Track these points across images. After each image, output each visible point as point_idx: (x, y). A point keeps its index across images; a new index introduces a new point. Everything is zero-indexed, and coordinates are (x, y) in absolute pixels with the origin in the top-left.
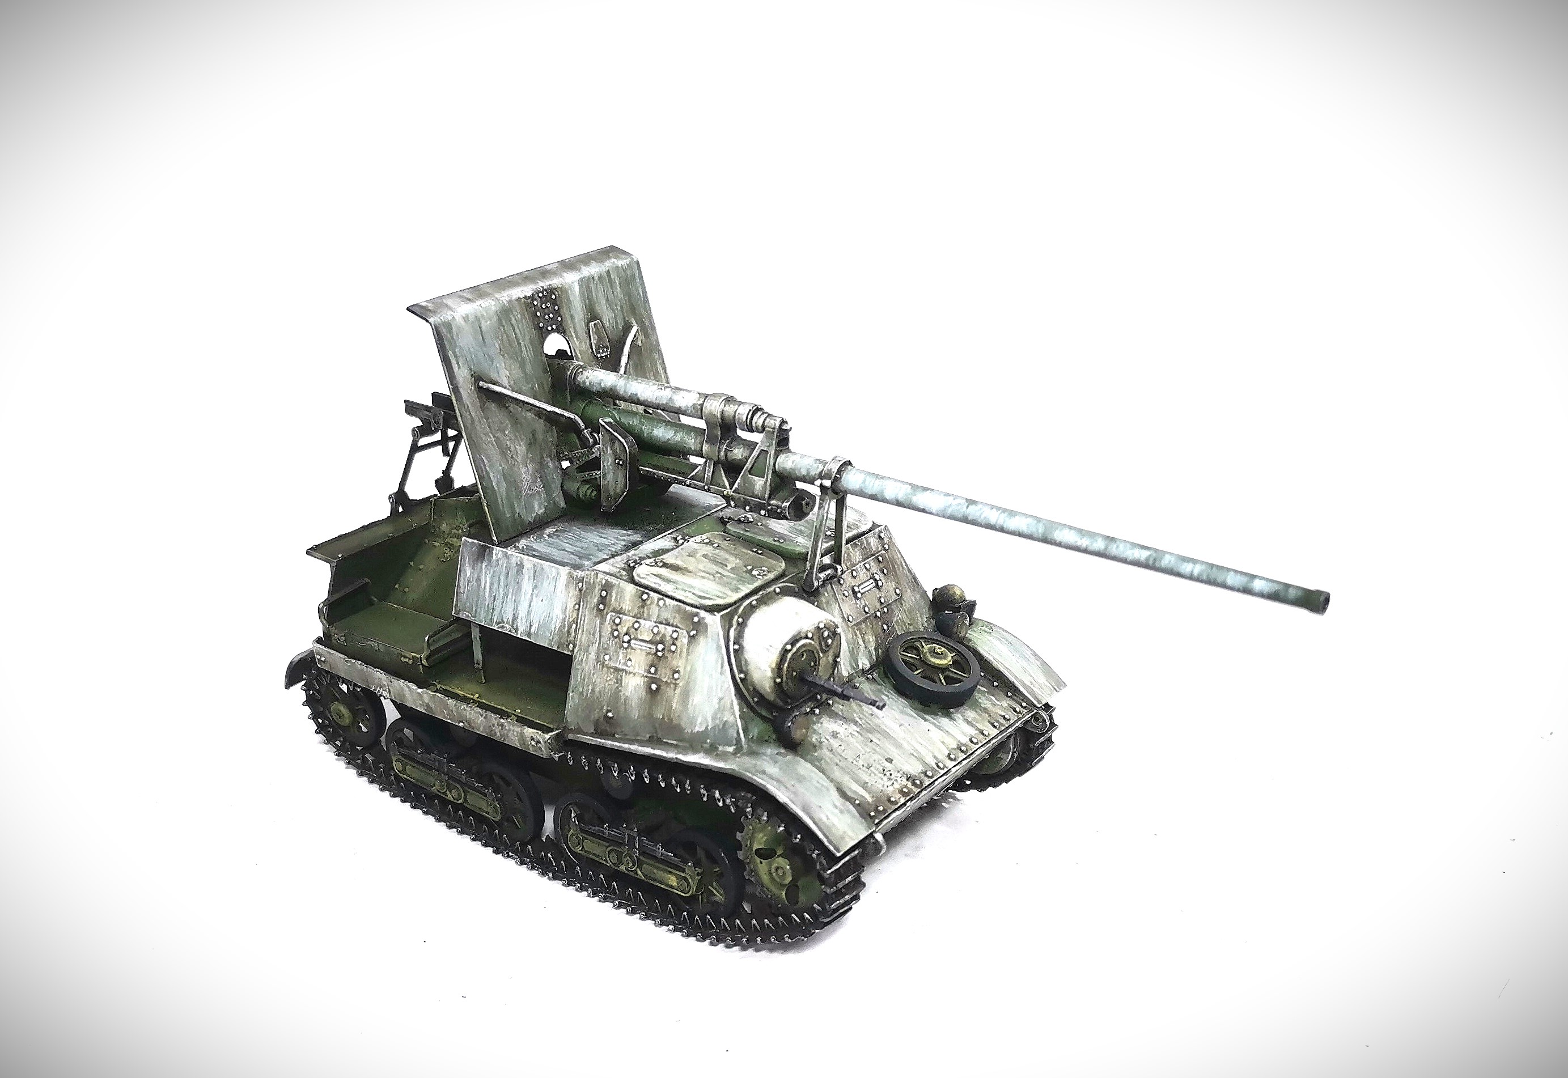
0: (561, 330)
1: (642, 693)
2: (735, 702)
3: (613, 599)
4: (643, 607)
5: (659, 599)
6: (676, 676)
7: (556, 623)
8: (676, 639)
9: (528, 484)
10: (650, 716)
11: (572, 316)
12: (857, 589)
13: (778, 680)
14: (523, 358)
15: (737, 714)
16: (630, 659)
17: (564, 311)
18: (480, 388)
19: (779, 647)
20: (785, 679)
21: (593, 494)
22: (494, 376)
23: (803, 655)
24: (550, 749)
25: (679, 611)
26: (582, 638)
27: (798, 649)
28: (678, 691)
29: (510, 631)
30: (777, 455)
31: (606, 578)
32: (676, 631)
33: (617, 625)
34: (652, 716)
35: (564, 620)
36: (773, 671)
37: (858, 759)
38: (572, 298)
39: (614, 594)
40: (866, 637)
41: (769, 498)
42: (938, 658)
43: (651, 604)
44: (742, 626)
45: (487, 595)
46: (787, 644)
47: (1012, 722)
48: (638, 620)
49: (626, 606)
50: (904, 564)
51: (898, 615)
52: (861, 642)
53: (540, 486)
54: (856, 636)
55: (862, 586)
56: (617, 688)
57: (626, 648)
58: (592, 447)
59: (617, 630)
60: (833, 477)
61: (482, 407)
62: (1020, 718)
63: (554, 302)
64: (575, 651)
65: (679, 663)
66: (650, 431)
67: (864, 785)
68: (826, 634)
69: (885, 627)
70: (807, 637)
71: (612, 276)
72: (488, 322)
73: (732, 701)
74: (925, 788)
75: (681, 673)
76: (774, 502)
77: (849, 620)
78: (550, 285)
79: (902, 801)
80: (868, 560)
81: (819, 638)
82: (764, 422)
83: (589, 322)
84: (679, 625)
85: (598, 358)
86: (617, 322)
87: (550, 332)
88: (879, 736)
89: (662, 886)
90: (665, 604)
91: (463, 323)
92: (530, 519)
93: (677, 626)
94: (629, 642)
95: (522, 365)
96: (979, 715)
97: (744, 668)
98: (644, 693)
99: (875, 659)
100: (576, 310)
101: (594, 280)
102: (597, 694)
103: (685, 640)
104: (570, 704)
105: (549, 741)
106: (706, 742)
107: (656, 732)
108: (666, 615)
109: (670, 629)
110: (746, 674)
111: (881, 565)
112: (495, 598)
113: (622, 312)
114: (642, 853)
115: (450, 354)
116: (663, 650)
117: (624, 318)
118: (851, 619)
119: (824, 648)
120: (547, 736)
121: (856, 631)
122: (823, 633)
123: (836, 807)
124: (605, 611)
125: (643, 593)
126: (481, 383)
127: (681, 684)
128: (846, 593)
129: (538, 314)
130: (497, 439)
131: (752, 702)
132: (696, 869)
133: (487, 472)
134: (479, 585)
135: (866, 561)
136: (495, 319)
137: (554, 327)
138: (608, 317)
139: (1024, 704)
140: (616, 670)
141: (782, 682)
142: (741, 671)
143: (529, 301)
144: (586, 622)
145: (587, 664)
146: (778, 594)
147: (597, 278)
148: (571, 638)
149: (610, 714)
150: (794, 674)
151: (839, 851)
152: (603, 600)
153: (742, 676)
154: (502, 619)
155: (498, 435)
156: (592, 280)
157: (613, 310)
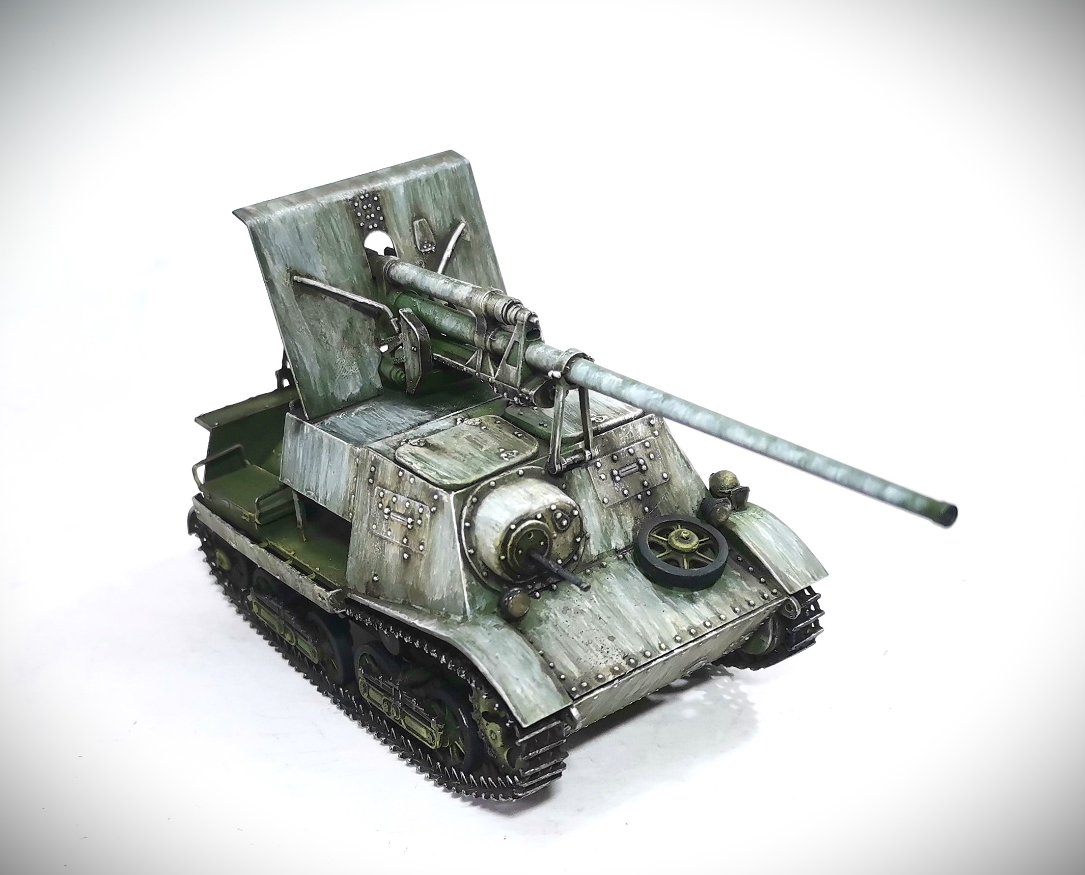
0: (383, 227)
1: (398, 560)
2: (463, 575)
3: (380, 474)
4: (399, 483)
5: (411, 477)
6: (421, 547)
7: (342, 494)
8: (422, 514)
9: (342, 367)
10: (404, 582)
11: (395, 216)
12: (615, 472)
13: (503, 557)
14: (341, 254)
15: (465, 586)
16: (390, 530)
17: (387, 211)
18: (295, 282)
19: (504, 526)
20: (509, 556)
21: (402, 377)
22: (310, 270)
23: (531, 535)
24: (332, 605)
25: (425, 488)
26: (358, 508)
27: (522, 530)
28: (423, 562)
29: (314, 498)
30: (526, 346)
31: (375, 455)
32: (422, 507)
33: (382, 498)
34: (405, 582)
35: (347, 491)
36: (497, 548)
37: (580, 635)
38: (396, 199)
39: (380, 470)
40: (623, 518)
41: (522, 386)
42: (685, 543)
43: (405, 481)
44: (476, 505)
45: (300, 464)
46: (512, 523)
47: (756, 607)
48: (396, 495)
49: (388, 482)
50: (676, 449)
51: (664, 498)
52: (616, 522)
53: (356, 369)
54: (611, 516)
55: (624, 470)
56: (381, 555)
57: (387, 519)
58: (398, 334)
59: (381, 503)
60: (563, 368)
61: (298, 298)
62: (767, 604)
63: (376, 203)
64: (354, 519)
65: (424, 537)
66: (440, 321)
67: (577, 661)
68: (559, 515)
69: (646, 509)
70: (536, 518)
71: (441, 179)
72: (306, 223)
73: (460, 575)
74: (640, 668)
75: (426, 544)
76: (524, 390)
77: (604, 503)
78: (373, 188)
79: (611, 678)
80: (632, 445)
81: (552, 519)
82: (516, 315)
83: (413, 221)
84: (424, 501)
85: (422, 253)
86: (444, 221)
87: (370, 231)
88: (610, 614)
89: (417, 737)
90: (414, 482)
91: (279, 223)
92: (344, 398)
93: (423, 503)
94: (389, 514)
95: (341, 260)
96: (724, 599)
97: (474, 544)
98: (400, 562)
99: (631, 540)
100: (401, 211)
101: (420, 182)
102: (368, 560)
103: (428, 516)
104: (350, 566)
105: (331, 598)
106: (442, 611)
107: (408, 598)
108: (415, 491)
109: (418, 504)
110: (475, 550)
111: (648, 451)
112: (305, 468)
113: (451, 211)
114: (404, 705)
115: (266, 252)
116: (412, 523)
117: (453, 216)
118: (606, 500)
119: (559, 528)
120: (329, 594)
121: (612, 512)
122: (556, 515)
123: (534, 680)
124: (374, 485)
125: (400, 470)
126: (295, 278)
127: (425, 555)
128: (603, 476)
129: (359, 214)
130: (311, 327)
131: (481, 576)
132: (438, 725)
133: (300, 356)
134: (296, 455)
135: (630, 446)
136: (314, 220)
137: (376, 225)
138: (434, 216)
139: (775, 591)
140: (381, 538)
141: (506, 558)
142: (470, 547)
143: (350, 203)
144: (361, 494)
145: (361, 531)
146: (521, 476)
147: (424, 181)
148: (351, 508)
149: (375, 578)
150: (520, 552)
151: (525, 723)
152: (373, 475)
153: (472, 551)
154: (309, 488)
155: (313, 323)
156: (418, 182)
157: (441, 209)
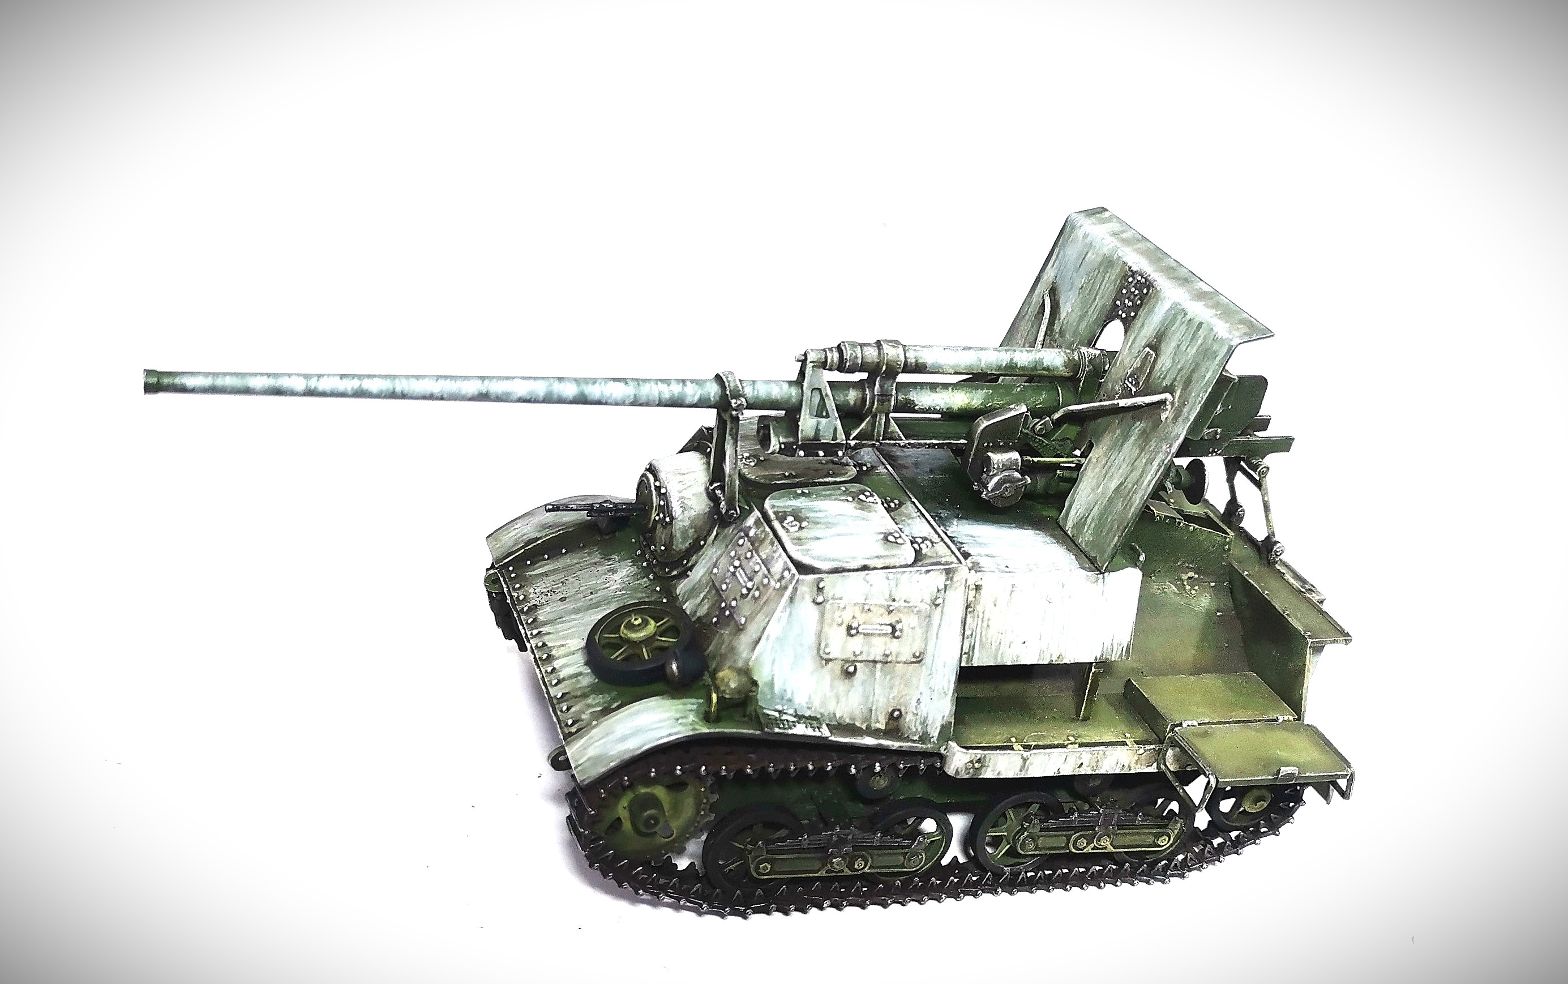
0: (1128, 323)
12: (738, 564)
17: (1142, 312)
38: (1156, 309)
63: (1143, 297)
69: (715, 620)
71: (1200, 333)
72: (1093, 257)
78: (1154, 277)
83: (1148, 346)
85: (1124, 384)
86: (1165, 376)
87: (1118, 317)
91: (1081, 237)
100: (1150, 325)
101: (1184, 316)
113: (1179, 372)
128: (733, 554)
136: (1100, 259)
137: (1125, 316)
138: (1165, 362)
143: (1129, 273)
147: (1188, 317)
156: (1183, 314)
157: (1174, 361)
